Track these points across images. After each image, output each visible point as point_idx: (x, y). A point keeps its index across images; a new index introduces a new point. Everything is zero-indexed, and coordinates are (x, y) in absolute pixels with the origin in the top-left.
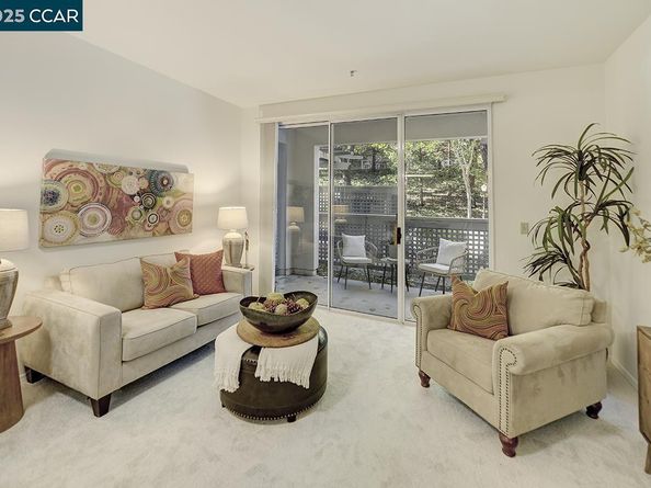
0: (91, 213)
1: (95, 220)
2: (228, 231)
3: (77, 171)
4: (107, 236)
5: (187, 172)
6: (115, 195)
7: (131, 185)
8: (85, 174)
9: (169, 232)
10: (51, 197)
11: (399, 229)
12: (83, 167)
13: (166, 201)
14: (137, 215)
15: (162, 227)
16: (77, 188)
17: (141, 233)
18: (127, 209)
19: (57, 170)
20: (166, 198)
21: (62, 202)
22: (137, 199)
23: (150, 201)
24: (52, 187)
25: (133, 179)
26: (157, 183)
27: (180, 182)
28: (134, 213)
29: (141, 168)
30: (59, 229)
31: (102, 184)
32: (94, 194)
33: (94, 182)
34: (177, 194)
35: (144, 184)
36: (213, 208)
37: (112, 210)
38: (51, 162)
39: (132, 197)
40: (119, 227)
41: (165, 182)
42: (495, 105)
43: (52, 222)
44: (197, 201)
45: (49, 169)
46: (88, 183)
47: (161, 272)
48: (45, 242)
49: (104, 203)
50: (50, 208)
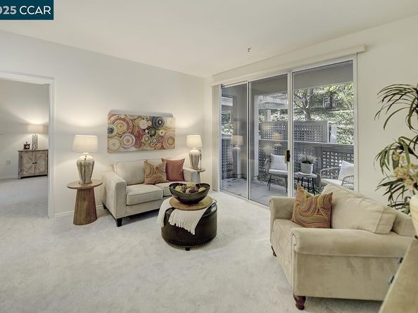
0: (127, 137)
1: (128, 141)
2: (192, 149)
3: (121, 119)
4: (133, 149)
5: (172, 117)
6: (137, 129)
7: (144, 125)
8: (124, 120)
9: (163, 148)
10: (111, 131)
11: (288, 152)
12: (123, 117)
13: (161, 132)
14: (147, 139)
15: (159, 145)
16: (121, 126)
17: (149, 148)
18: (142, 136)
19: (113, 118)
20: (161, 131)
21: (115, 133)
22: (147, 131)
23: (153, 132)
24: (111, 126)
25: (145, 121)
26: (156, 123)
27: (168, 122)
28: (145, 138)
29: (148, 115)
30: (114, 145)
31: (131, 124)
32: (128, 129)
33: (128, 123)
34: (167, 129)
35: (150, 124)
36: (184, 136)
37: (135, 136)
38: (111, 115)
39: (144, 130)
40: (139, 144)
41: (160, 122)
42: (359, 55)
43: (112, 141)
44: (177, 132)
45: (109, 119)
46: (125, 124)
47: (151, 167)
48: (110, 151)
49: (132, 133)
50: (110, 135)
